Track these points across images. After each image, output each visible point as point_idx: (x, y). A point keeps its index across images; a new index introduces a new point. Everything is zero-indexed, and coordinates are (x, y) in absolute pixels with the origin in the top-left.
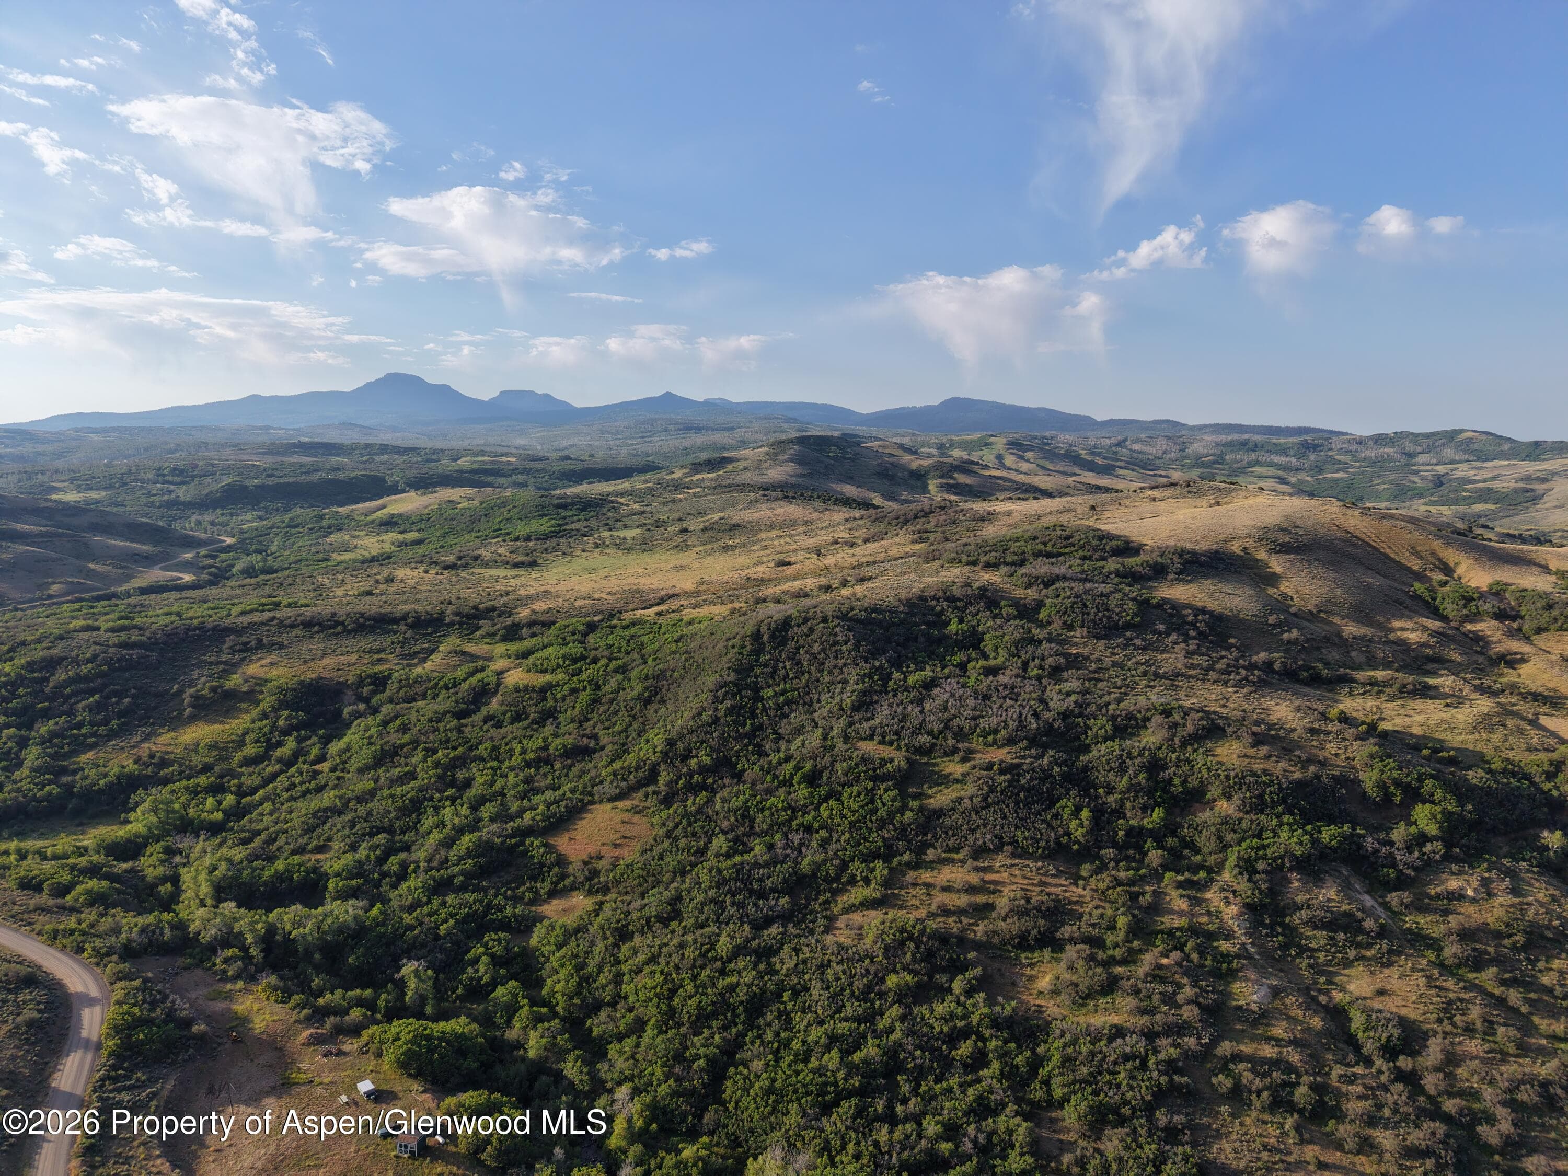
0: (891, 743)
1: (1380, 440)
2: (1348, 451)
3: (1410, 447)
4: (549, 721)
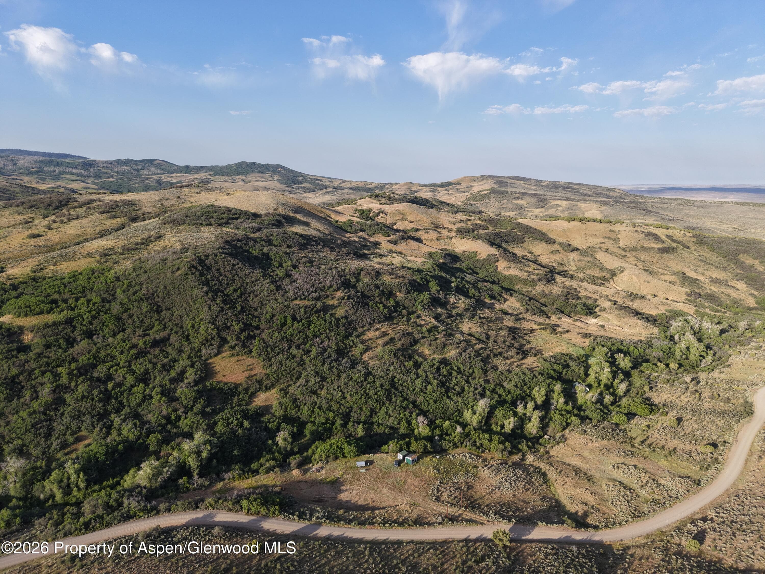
0: (305, 299)
1: (119, 162)
2: (107, 168)
3: (136, 167)
4: (95, 337)
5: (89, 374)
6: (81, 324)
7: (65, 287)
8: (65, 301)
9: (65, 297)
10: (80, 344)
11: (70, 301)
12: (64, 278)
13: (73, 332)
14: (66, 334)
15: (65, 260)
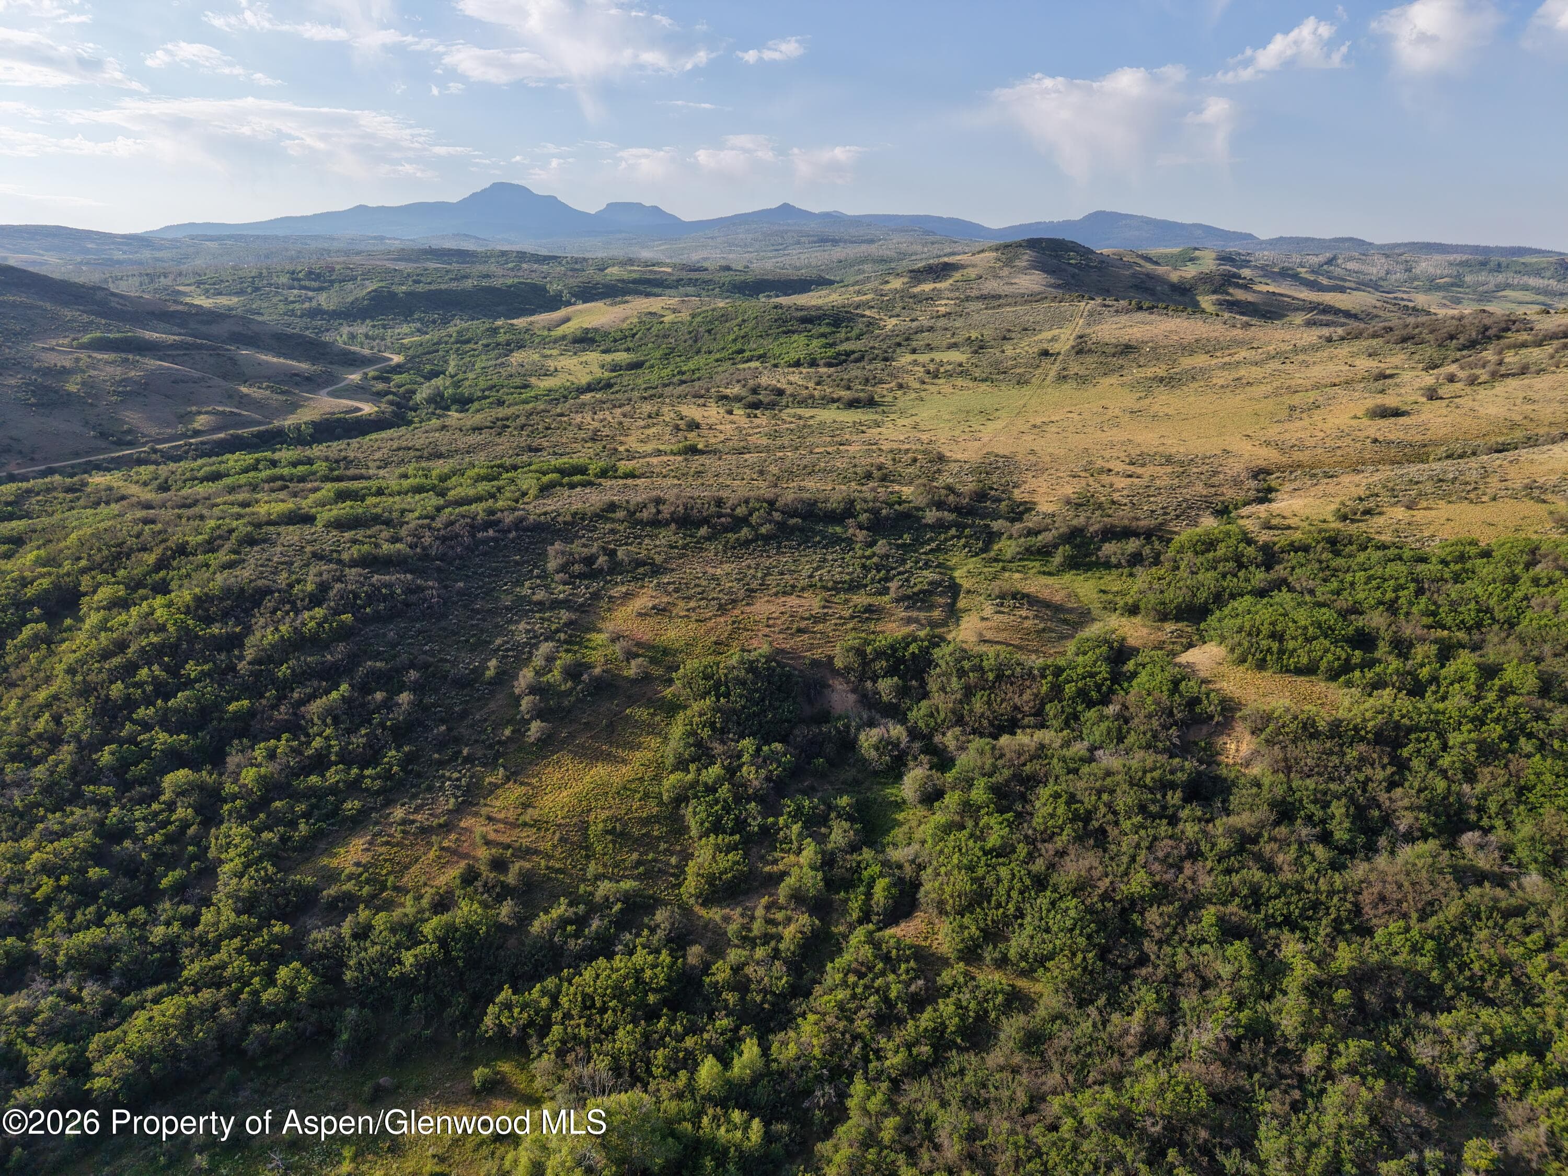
4: (1468, 839)
5: (1396, 1031)
6: (1432, 764)
7: (1420, 592)
8: (1402, 647)
9: (1408, 631)
10: (1407, 852)
11: (1420, 651)
12: (1423, 560)
13: (1392, 785)
14: (1364, 785)
15: (1446, 497)
